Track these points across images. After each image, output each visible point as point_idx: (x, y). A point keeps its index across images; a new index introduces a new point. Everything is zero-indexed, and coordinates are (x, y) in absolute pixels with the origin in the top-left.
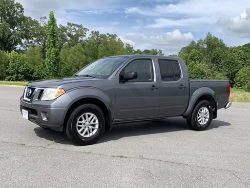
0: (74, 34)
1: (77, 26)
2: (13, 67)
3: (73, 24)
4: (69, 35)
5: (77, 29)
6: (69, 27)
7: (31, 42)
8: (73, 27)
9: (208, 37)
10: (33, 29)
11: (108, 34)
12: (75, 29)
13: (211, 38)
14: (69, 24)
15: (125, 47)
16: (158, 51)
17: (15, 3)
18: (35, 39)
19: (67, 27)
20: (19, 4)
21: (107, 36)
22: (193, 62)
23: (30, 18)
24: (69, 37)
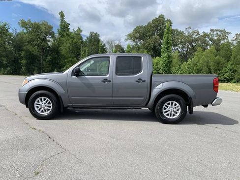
0: (216, 38)
1: (220, 31)
3: (216, 30)
4: (211, 40)
5: (219, 33)
6: (212, 33)
8: (215, 33)
10: (178, 39)
12: (217, 34)
14: (212, 30)
17: (166, 19)
19: (210, 33)
20: (169, 20)
23: (177, 30)
24: (210, 42)
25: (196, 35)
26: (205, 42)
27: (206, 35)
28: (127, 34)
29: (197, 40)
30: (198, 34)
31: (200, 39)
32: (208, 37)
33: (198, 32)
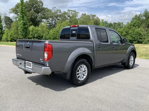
0: (71, 15)
1: (73, 11)
2: (32, 35)
3: (71, 10)
4: (69, 16)
5: (73, 13)
7: (49, 21)
8: (71, 12)
9: (145, 12)
11: (91, 15)
13: (147, 12)
14: (69, 10)
15: (101, 21)
16: (121, 23)
18: (51, 19)
19: (68, 12)
20: (41, 1)
21: (91, 16)
22: (134, 28)
23: (47, 8)
24: (68, 18)
25: (59, 13)
26: (65, 17)
27: (65, 13)
28: (10, 9)
29: (60, 16)
30: (61, 12)
31: (62, 15)
32: (67, 15)
33: (60, 11)
